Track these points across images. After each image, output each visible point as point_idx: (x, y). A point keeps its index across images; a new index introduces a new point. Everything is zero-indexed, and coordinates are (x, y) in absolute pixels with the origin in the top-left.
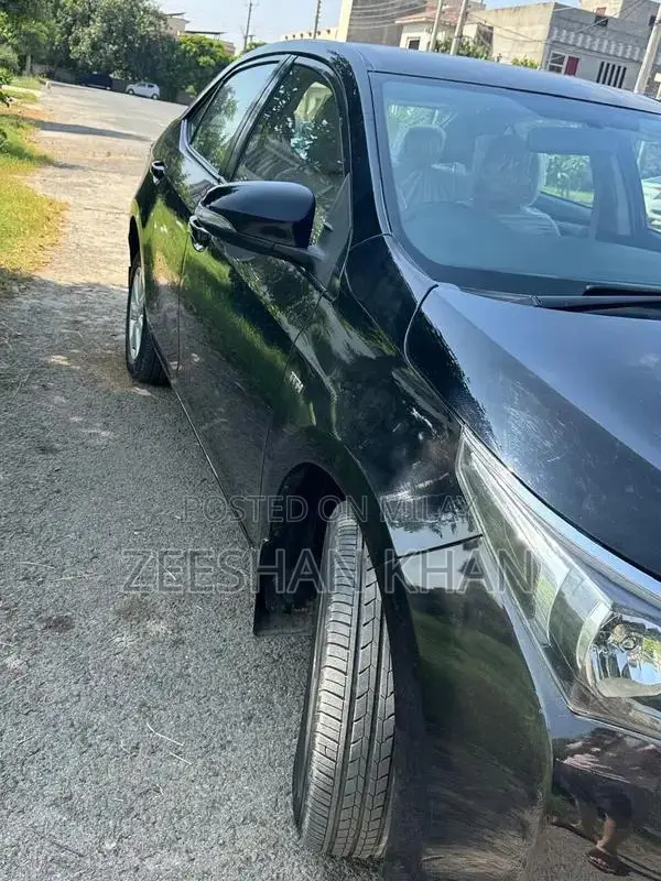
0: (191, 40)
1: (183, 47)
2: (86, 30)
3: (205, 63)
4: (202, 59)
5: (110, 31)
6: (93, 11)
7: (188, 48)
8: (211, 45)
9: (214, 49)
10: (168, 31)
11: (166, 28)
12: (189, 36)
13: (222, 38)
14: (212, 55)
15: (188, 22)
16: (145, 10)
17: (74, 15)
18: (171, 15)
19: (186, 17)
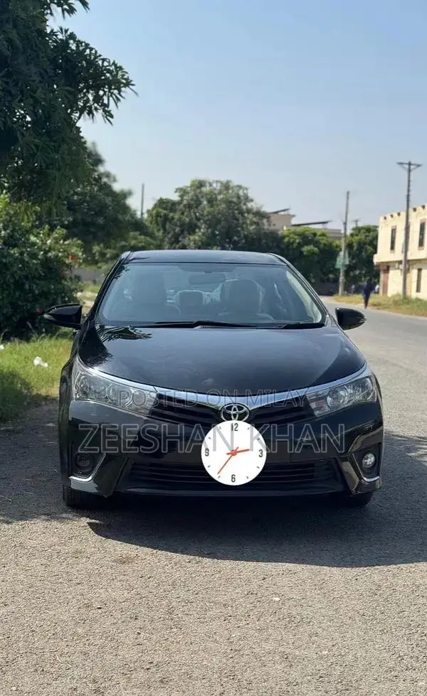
0: (295, 233)
1: (286, 240)
2: (192, 238)
3: (309, 251)
4: (306, 249)
5: (214, 235)
6: (198, 219)
7: (291, 240)
8: (315, 235)
9: (317, 238)
10: (272, 228)
11: (270, 225)
12: (293, 229)
13: (329, 226)
14: (316, 244)
15: (293, 216)
16: (249, 211)
17: (181, 226)
18: (277, 212)
19: (291, 212)
